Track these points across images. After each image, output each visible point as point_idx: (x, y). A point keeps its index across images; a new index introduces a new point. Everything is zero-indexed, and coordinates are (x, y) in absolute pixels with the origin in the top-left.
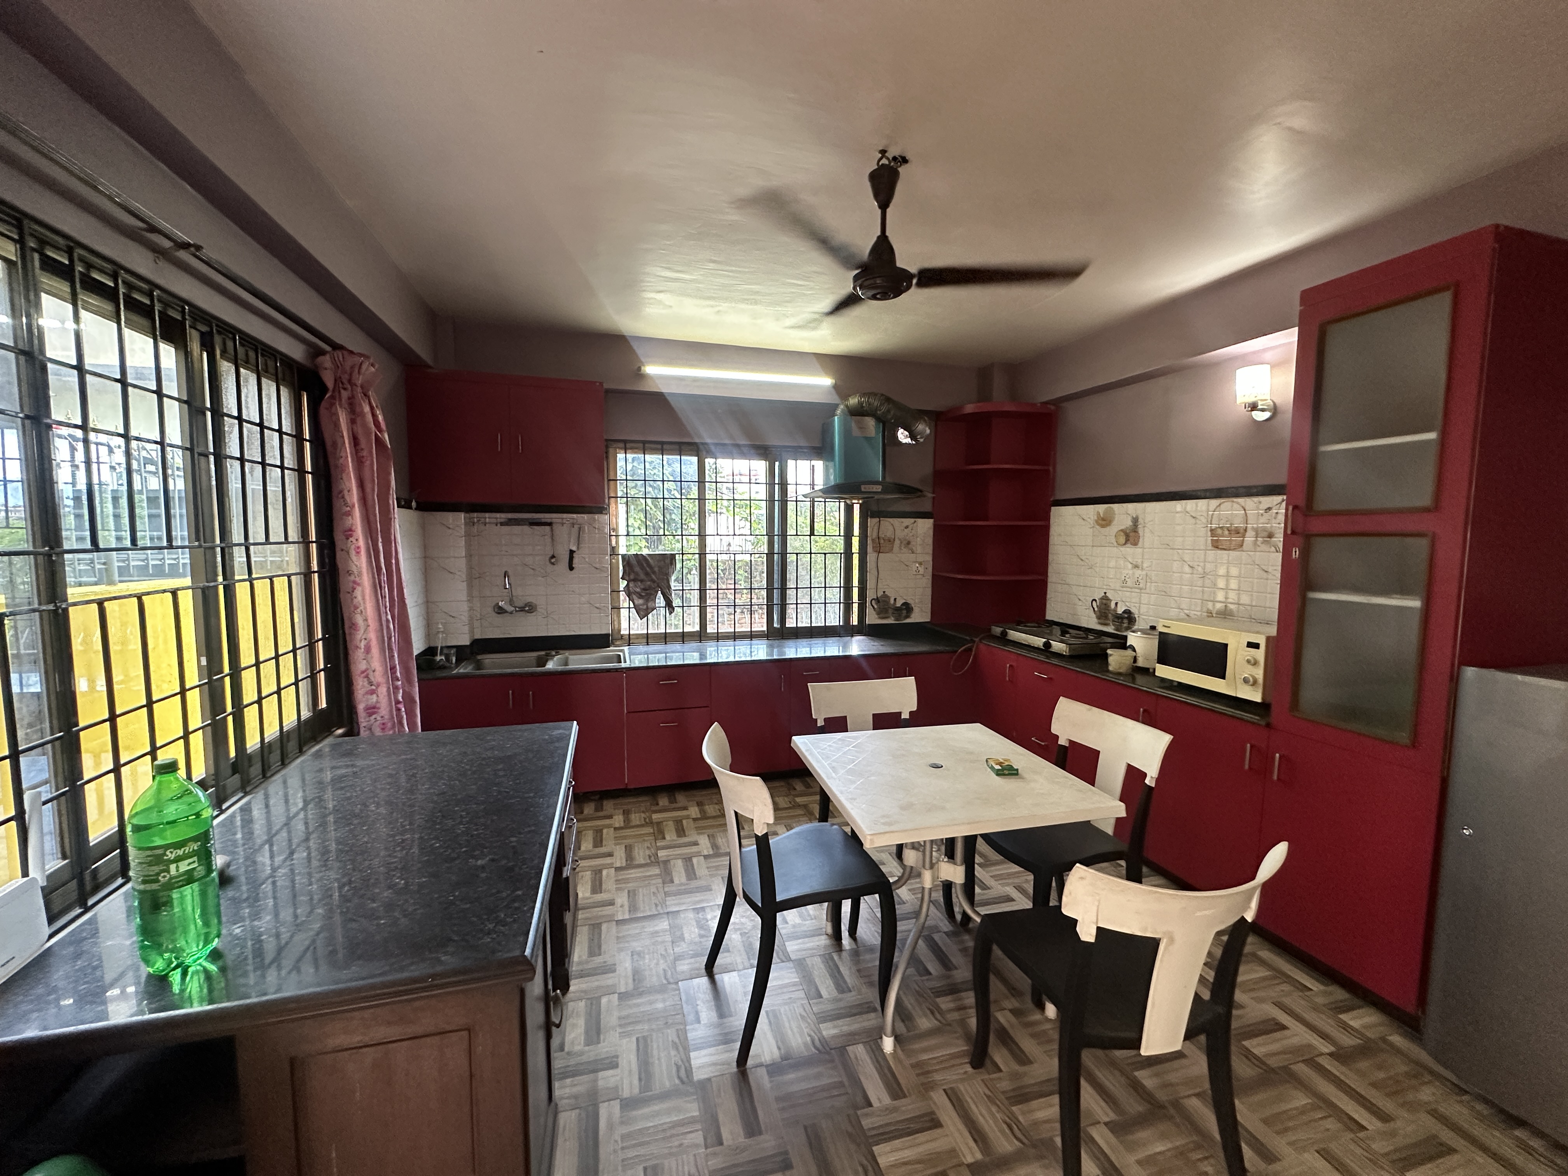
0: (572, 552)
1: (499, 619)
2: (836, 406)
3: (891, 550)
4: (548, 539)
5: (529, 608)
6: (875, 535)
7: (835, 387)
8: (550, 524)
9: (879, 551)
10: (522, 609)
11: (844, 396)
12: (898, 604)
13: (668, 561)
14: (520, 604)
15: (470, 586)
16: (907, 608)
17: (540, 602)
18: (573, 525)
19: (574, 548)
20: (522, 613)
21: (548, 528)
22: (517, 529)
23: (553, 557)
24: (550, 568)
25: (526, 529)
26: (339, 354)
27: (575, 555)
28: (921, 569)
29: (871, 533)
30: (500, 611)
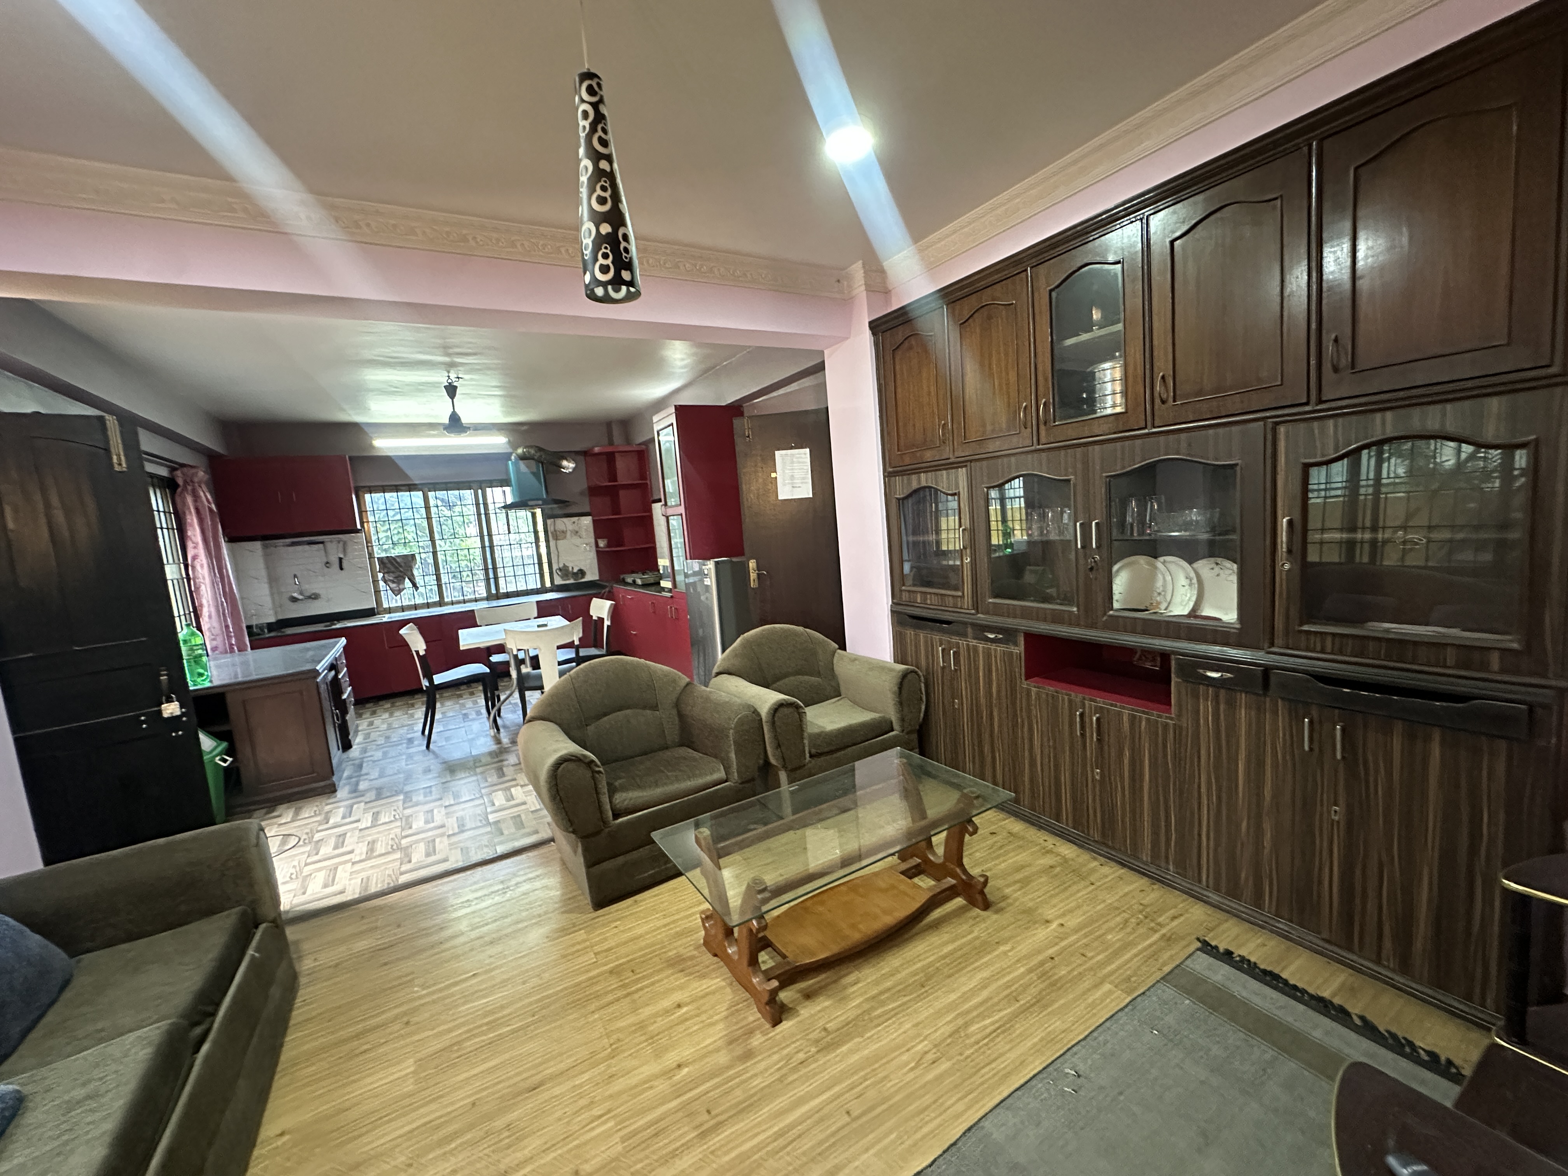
0: (341, 559)
1: (294, 606)
2: (511, 454)
3: (565, 538)
4: (323, 552)
5: (315, 597)
6: (552, 529)
7: (509, 442)
8: (322, 543)
9: (556, 538)
10: (310, 597)
11: (515, 448)
12: (575, 570)
13: (410, 559)
14: (308, 594)
15: (271, 587)
16: (582, 573)
17: (321, 592)
18: (339, 542)
19: (342, 556)
20: (310, 600)
21: (321, 546)
22: (299, 548)
23: (327, 563)
24: (326, 570)
25: (307, 547)
26: (185, 469)
27: (343, 561)
28: (588, 548)
29: (551, 529)
30: (294, 600)
